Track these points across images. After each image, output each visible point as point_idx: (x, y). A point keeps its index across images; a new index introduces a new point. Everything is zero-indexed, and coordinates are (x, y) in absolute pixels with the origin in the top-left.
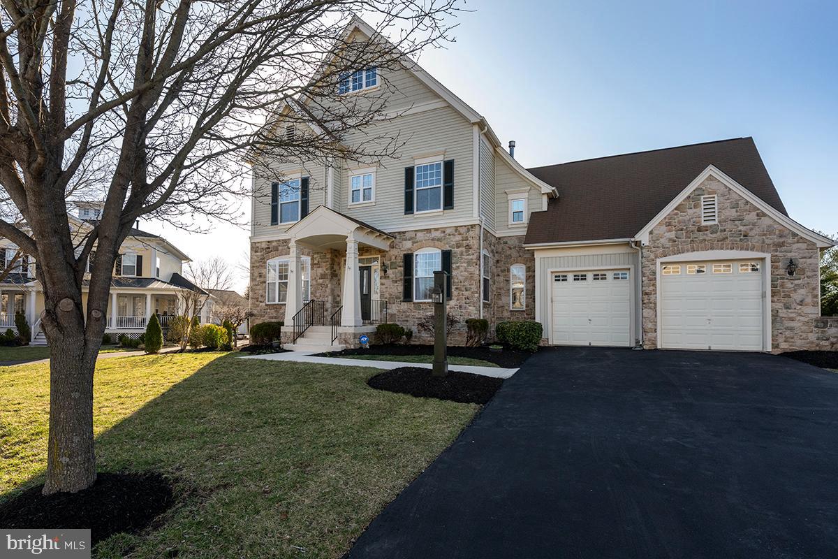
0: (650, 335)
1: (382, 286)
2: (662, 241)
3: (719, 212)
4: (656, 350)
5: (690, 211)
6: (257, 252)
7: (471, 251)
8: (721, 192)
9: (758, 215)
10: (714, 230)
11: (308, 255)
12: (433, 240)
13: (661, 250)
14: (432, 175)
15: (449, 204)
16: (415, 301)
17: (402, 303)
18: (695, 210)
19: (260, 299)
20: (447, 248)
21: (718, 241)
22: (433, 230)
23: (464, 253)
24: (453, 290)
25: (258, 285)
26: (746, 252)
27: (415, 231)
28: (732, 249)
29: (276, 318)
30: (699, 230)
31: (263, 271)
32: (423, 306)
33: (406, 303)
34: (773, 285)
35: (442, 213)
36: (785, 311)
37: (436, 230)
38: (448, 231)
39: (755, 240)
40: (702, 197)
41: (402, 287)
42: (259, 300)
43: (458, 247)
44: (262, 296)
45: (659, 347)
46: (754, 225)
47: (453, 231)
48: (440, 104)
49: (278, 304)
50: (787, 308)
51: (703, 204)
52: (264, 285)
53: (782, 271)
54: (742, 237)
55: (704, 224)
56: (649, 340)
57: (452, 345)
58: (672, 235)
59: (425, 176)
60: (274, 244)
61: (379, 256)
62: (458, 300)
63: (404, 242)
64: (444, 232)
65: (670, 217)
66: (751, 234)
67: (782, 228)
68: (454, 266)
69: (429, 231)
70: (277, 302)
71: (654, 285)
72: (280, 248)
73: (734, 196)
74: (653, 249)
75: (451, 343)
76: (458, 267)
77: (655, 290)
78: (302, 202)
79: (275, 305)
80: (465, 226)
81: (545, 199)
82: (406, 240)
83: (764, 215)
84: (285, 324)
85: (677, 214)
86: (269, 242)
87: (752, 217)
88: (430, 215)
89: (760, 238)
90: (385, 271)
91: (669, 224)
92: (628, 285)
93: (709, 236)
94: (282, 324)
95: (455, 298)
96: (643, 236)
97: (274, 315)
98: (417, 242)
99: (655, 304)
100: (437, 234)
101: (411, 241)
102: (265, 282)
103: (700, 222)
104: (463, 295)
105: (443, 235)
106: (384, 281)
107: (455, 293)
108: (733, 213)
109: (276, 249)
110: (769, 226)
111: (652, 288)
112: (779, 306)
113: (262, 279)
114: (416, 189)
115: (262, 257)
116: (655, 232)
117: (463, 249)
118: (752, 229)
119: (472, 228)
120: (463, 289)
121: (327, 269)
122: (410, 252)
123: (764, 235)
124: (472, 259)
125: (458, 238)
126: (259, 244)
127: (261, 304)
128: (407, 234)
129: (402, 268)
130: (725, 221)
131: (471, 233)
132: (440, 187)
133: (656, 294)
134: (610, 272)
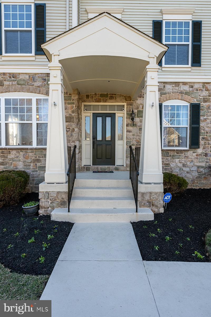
1: (128, 133)
12: (181, 93)
14: (180, 32)
15: (197, 61)
16: (163, 148)
20: (195, 101)
22: (181, 84)
23: (210, 108)
24: (201, 139)
27: (164, 83)
32: (171, 153)
35: (190, 69)
37: (184, 83)
43: (205, 101)
47: (201, 86)
59: (174, 32)
61: (125, 104)
62: (204, 148)
64: (192, 86)
68: (202, 118)
69: (177, 84)
70: (3, 145)
72: (5, 83)
78: (37, 32)
84: (47, 180)
88: (181, 70)
90: (133, 119)
94: (42, 180)
95: (201, 147)
98: (165, 94)
100: (186, 88)
104: (209, 144)
105: (191, 89)
106: (130, 128)
107: (202, 142)
109: (1, 83)
114: (164, 43)
120: (209, 139)
121: (73, 112)
125: (205, 93)
132: (188, 45)
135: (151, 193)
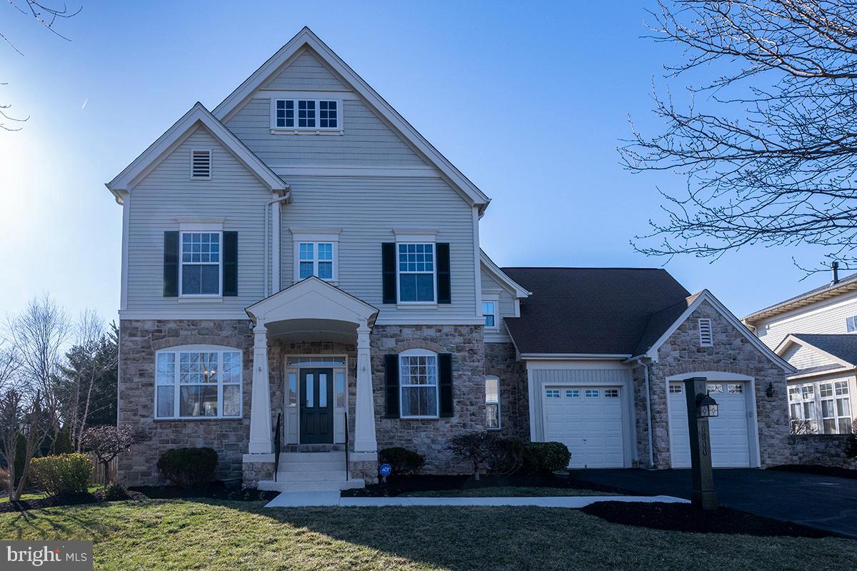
0: (664, 455)
1: (351, 396)
2: (670, 359)
3: (713, 336)
4: (671, 470)
5: (691, 332)
6: (134, 335)
7: (475, 357)
8: (714, 317)
9: (742, 341)
10: (709, 351)
11: (238, 346)
12: (425, 339)
13: (668, 369)
14: (420, 258)
15: (445, 297)
16: (402, 417)
17: (384, 421)
18: (694, 331)
19: (141, 411)
20: (445, 351)
21: (714, 363)
22: (424, 327)
23: (468, 359)
24: (455, 404)
25: (137, 389)
26: (735, 374)
27: (400, 326)
28: (725, 371)
29: (174, 442)
30: (699, 351)
31: (146, 367)
32: (414, 425)
33: (389, 420)
34: (758, 407)
35: (436, 307)
36: (766, 429)
37: (429, 327)
38: (445, 330)
39: (742, 364)
40: (700, 319)
41: (383, 399)
42: (140, 413)
43: (459, 351)
44: (145, 407)
45: (673, 467)
46: (740, 349)
47: (452, 330)
48: (427, 172)
49: (180, 421)
50: (769, 427)
51: (700, 326)
52: (150, 389)
53: (763, 394)
54: (732, 361)
55: (702, 345)
56: (664, 460)
57: (455, 474)
58: (677, 354)
59: (412, 258)
60: (172, 325)
61: (346, 356)
62: (461, 416)
63: (385, 339)
64: (440, 331)
65: (675, 336)
66: (738, 358)
67: (759, 354)
68: (455, 374)
69: (418, 327)
70: (177, 416)
71: (665, 403)
72: (182, 333)
73: (724, 321)
74: (661, 367)
75: (453, 471)
76: (460, 375)
77: (666, 409)
79: (174, 421)
80: (467, 326)
81: (517, 304)
82: (386, 336)
83: (747, 341)
85: (679, 334)
86: (159, 321)
87: (737, 342)
88: (423, 307)
89: (745, 362)
91: (673, 343)
92: (619, 403)
93: (707, 358)
95: (457, 415)
96: (653, 354)
97: (172, 437)
98: (403, 341)
99: (667, 423)
100: (432, 333)
101: (394, 339)
102: (152, 385)
103: (699, 344)
104: (467, 410)
105: (438, 334)
106: (354, 389)
107: (457, 407)
108: (723, 337)
109: (175, 333)
110: (751, 352)
111: (662, 406)
112: (763, 425)
113: (144, 380)
114: (398, 272)
115: (144, 344)
116: (663, 350)
117: (466, 354)
118: (739, 354)
119: (476, 329)
120: (468, 403)
122: (393, 353)
123: (748, 360)
124: (477, 367)
125: (459, 340)
126: (139, 324)
127: (143, 420)
128: (388, 330)
129: (383, 374)
130: (719, 345)
131: (474, 334)
132: (432, 275)
133: (666, 412)
134: (601, 388)
135: (363, 462)
